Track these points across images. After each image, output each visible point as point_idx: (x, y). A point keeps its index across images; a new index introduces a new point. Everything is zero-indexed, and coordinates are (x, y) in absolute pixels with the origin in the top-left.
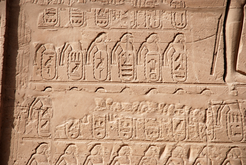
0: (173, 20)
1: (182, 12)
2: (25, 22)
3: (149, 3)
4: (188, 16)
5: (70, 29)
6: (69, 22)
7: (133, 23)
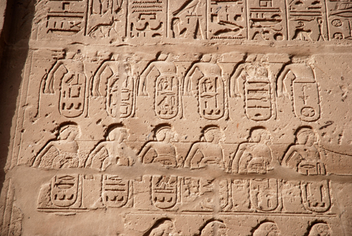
0: (303, 197)
1: (321, 183)
2: (12, 201)
3: (254, 166)
4: (333, 189)
5: (101, 213)
6: (100, 199)
7: (225, 201)
